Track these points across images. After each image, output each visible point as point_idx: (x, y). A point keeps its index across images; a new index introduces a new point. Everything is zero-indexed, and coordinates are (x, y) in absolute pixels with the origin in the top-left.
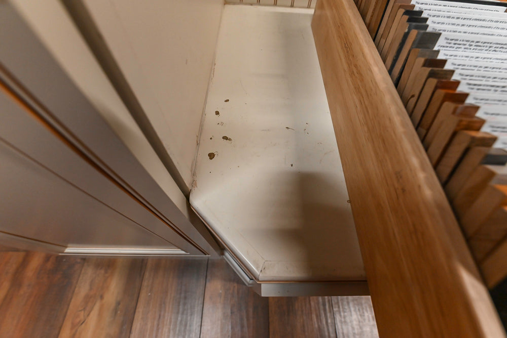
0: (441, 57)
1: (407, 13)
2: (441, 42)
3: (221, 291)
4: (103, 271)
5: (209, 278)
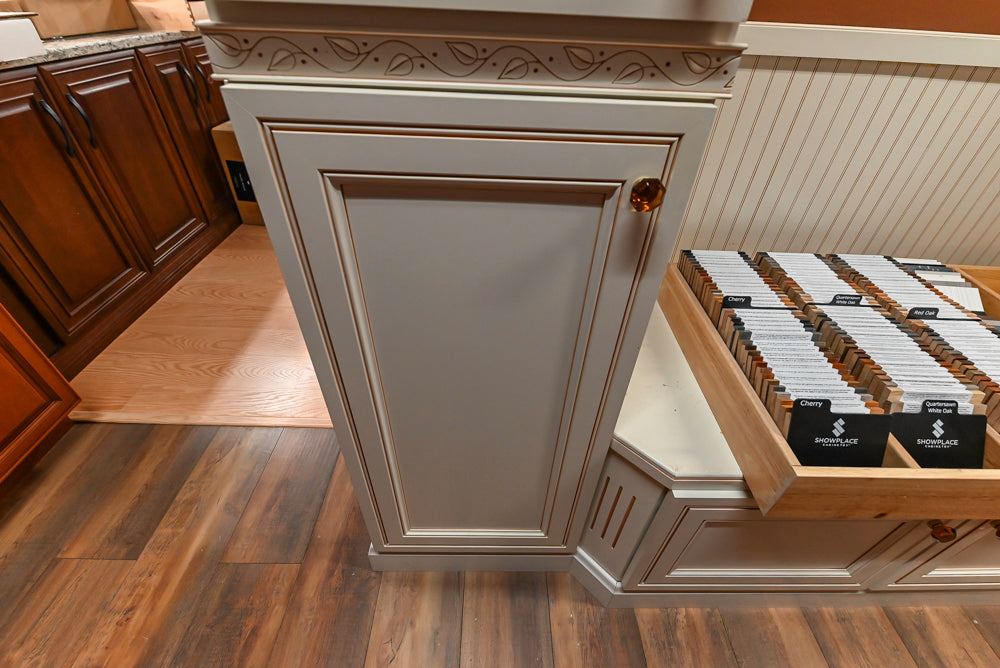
0: (754, 344)
1: (732, 320)
2: (753, 336)
3: (571, 616)
4: (408, 589)
5: (551, 597)
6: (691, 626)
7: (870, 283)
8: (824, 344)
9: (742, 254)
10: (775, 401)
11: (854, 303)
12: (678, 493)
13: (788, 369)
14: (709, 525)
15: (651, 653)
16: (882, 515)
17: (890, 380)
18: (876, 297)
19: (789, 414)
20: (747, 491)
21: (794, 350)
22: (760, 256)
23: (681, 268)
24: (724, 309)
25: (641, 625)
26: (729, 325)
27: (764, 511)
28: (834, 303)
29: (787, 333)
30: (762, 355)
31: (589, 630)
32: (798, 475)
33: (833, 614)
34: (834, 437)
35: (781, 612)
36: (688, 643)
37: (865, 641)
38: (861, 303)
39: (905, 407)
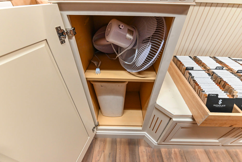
0: (195, 80)
1: (189, 73)
2: (194, 77)
3: (144, 150)
4: (103, 143)
5: (139, 145)
6: (175, 153)
7: (225, 64)
8: (214, 80)
9: (190, 57)
10: (202, 94)
11: (221, 69)
12: (174, 119)
13: (205, 86)
14: (182, 128)
15: (165, 160)
16: (232, 126)
17: (234, 89)
18: (227, 67)
19: (206, 98)
20: (193, 119)
21: (206, 81)
22: (195, 57)
23: (173, 61)
24: (186, 71)
25: (162, 153)
26: (188, 75)
27: (199, 125)
28: (216, 69)
29: (204, 77)
30: (197, 82)
31: (149, 154)
32: (210, 115)
33: (213, 151)
34: (219, 104)
35: (199, 151)
36: (175, 158)
37: (221, 158)
38: (223, 69)
39: (238, 96)
